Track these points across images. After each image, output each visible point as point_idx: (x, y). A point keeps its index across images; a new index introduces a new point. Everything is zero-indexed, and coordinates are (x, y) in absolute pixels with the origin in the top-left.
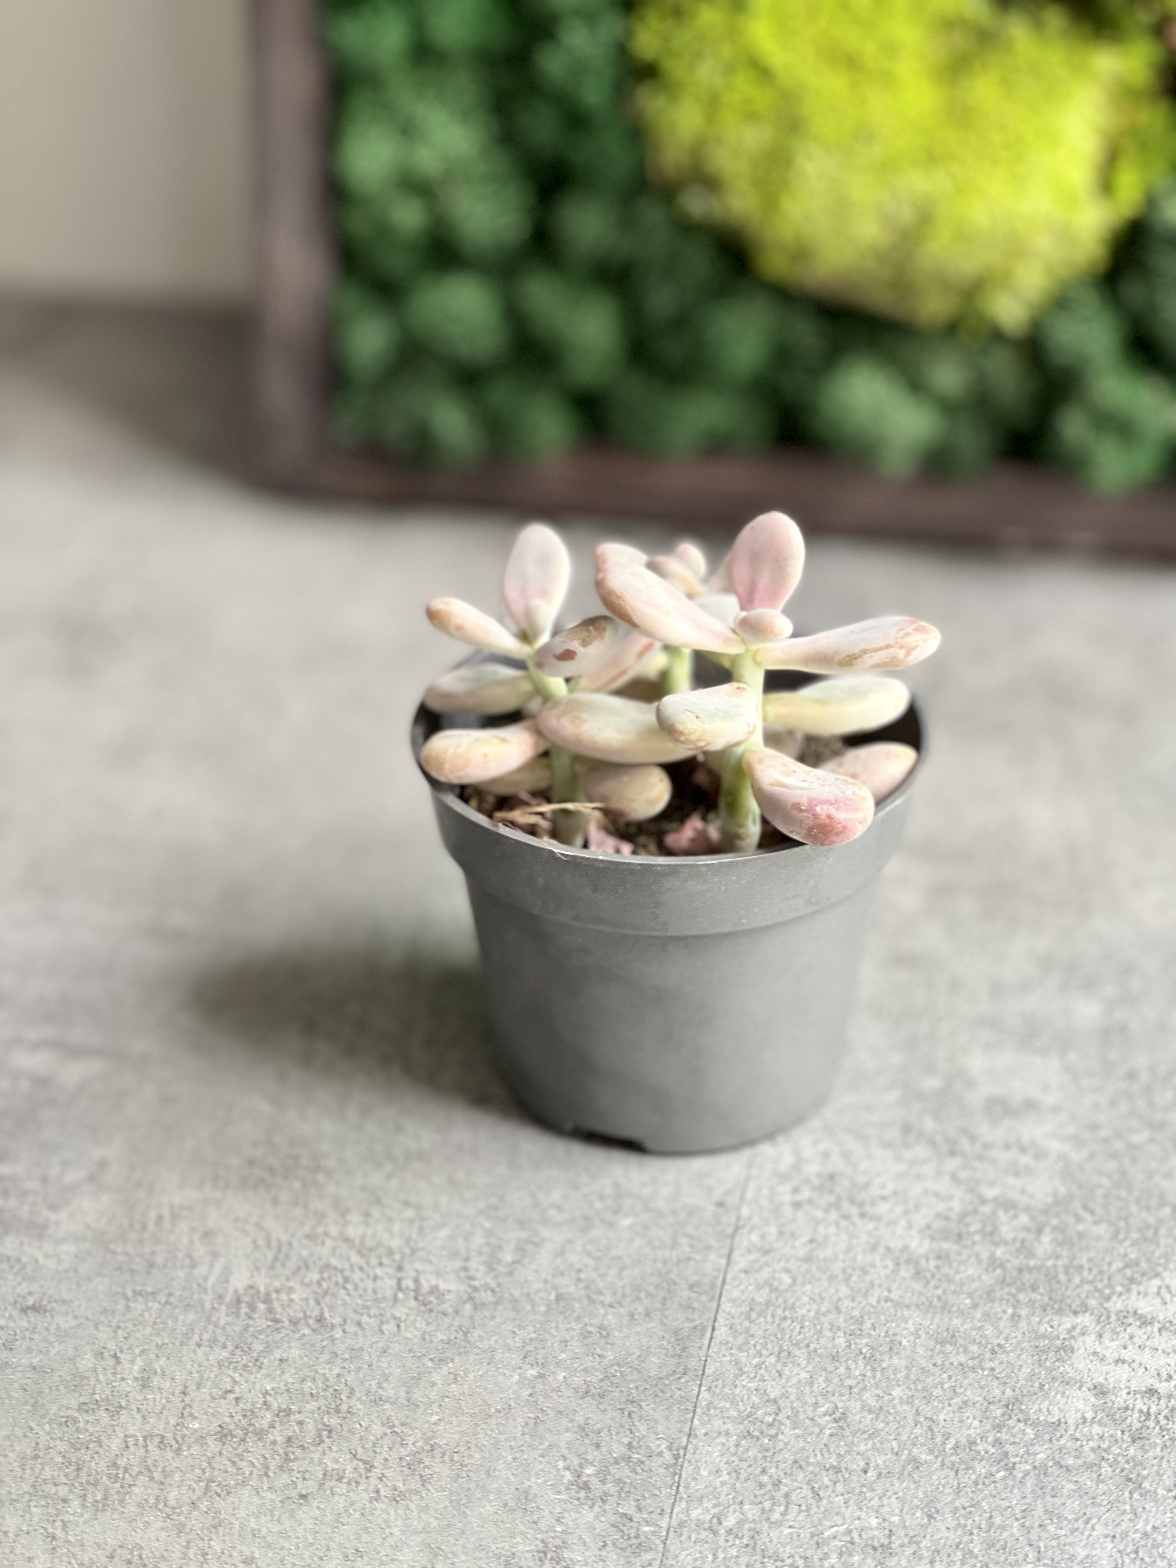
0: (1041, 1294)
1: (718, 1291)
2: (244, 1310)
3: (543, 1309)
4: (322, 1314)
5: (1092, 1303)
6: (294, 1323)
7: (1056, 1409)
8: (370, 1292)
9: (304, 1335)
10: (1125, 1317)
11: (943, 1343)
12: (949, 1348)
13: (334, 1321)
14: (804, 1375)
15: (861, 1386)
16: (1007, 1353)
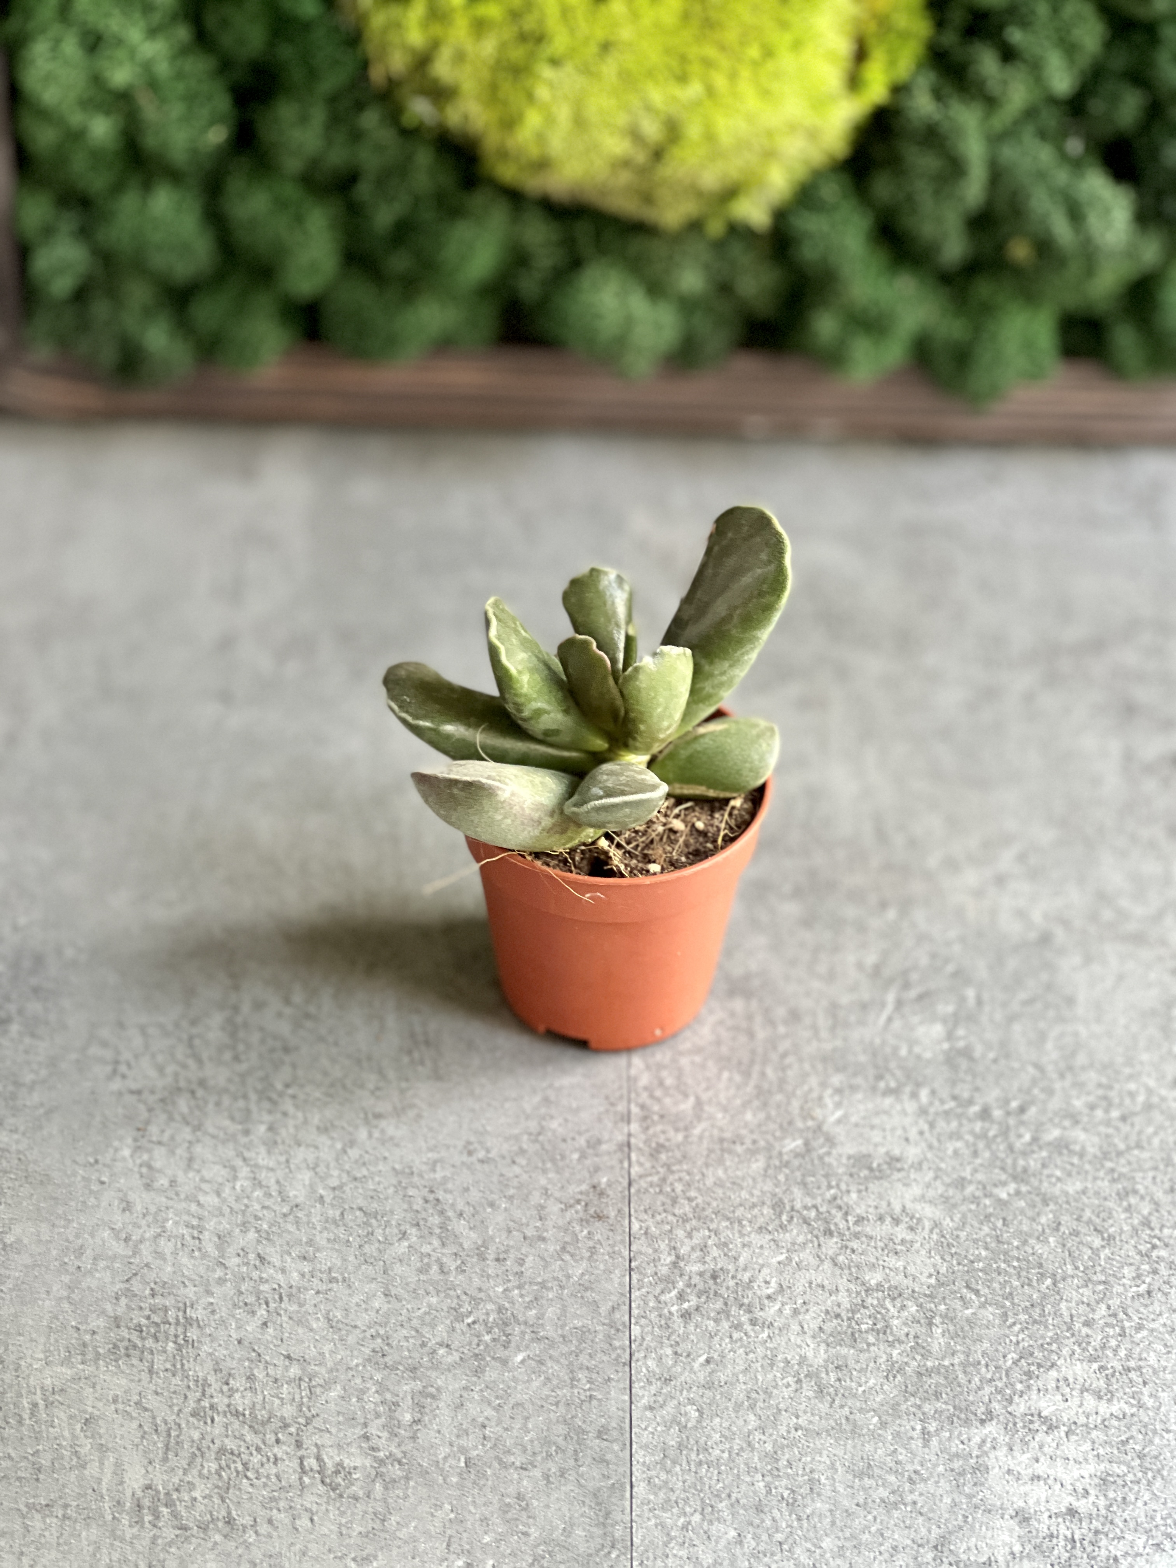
0: (946, 1403)
1: (628, 1435)
2: (148, 1518)
3: (455, 1480)
4: (229, 1513)
5: (996, 1406)
6: (204, 1528)
7: (984, 1545)
8: (274, 1479)
9: (216, 1543)
10: (1031, 1422)
11: (860, 1475)
12: (867, 1482)
13: (244, 1522)
14: (733, 1533)
15: (790, 1541)
16: (925, 1481)
